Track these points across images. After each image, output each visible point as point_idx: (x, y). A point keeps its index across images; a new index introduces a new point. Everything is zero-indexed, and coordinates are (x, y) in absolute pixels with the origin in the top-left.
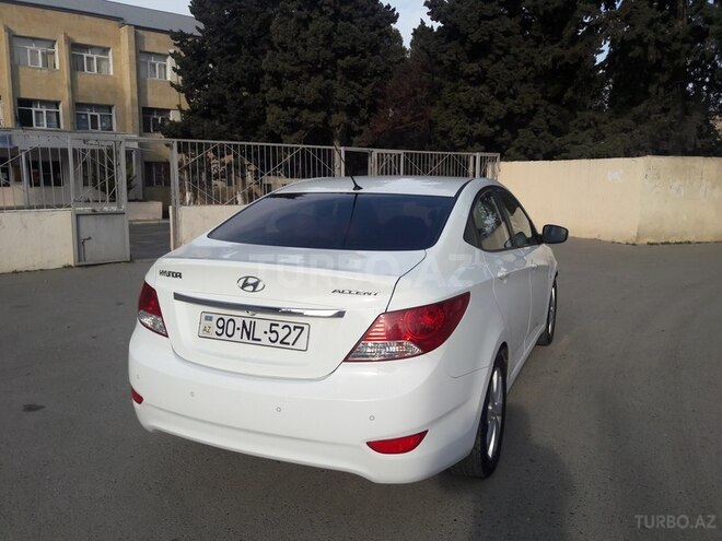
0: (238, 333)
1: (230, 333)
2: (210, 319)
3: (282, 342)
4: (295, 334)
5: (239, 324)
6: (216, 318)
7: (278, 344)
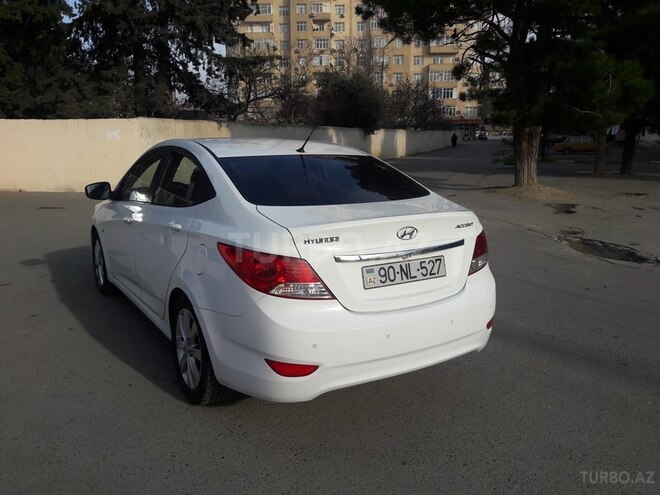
0: (398, 276)
1: (392, 278)
2: (372, 271)
3: (431, 274)
4: (437, 265)
5: (398, 269)
6: (376, 269)
7: (428, 276)
